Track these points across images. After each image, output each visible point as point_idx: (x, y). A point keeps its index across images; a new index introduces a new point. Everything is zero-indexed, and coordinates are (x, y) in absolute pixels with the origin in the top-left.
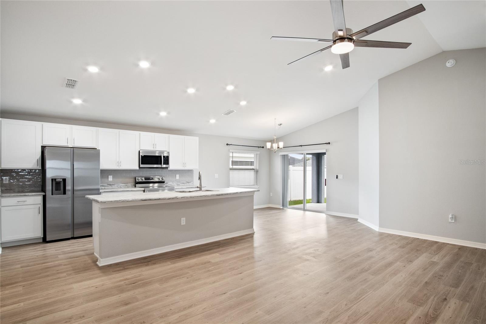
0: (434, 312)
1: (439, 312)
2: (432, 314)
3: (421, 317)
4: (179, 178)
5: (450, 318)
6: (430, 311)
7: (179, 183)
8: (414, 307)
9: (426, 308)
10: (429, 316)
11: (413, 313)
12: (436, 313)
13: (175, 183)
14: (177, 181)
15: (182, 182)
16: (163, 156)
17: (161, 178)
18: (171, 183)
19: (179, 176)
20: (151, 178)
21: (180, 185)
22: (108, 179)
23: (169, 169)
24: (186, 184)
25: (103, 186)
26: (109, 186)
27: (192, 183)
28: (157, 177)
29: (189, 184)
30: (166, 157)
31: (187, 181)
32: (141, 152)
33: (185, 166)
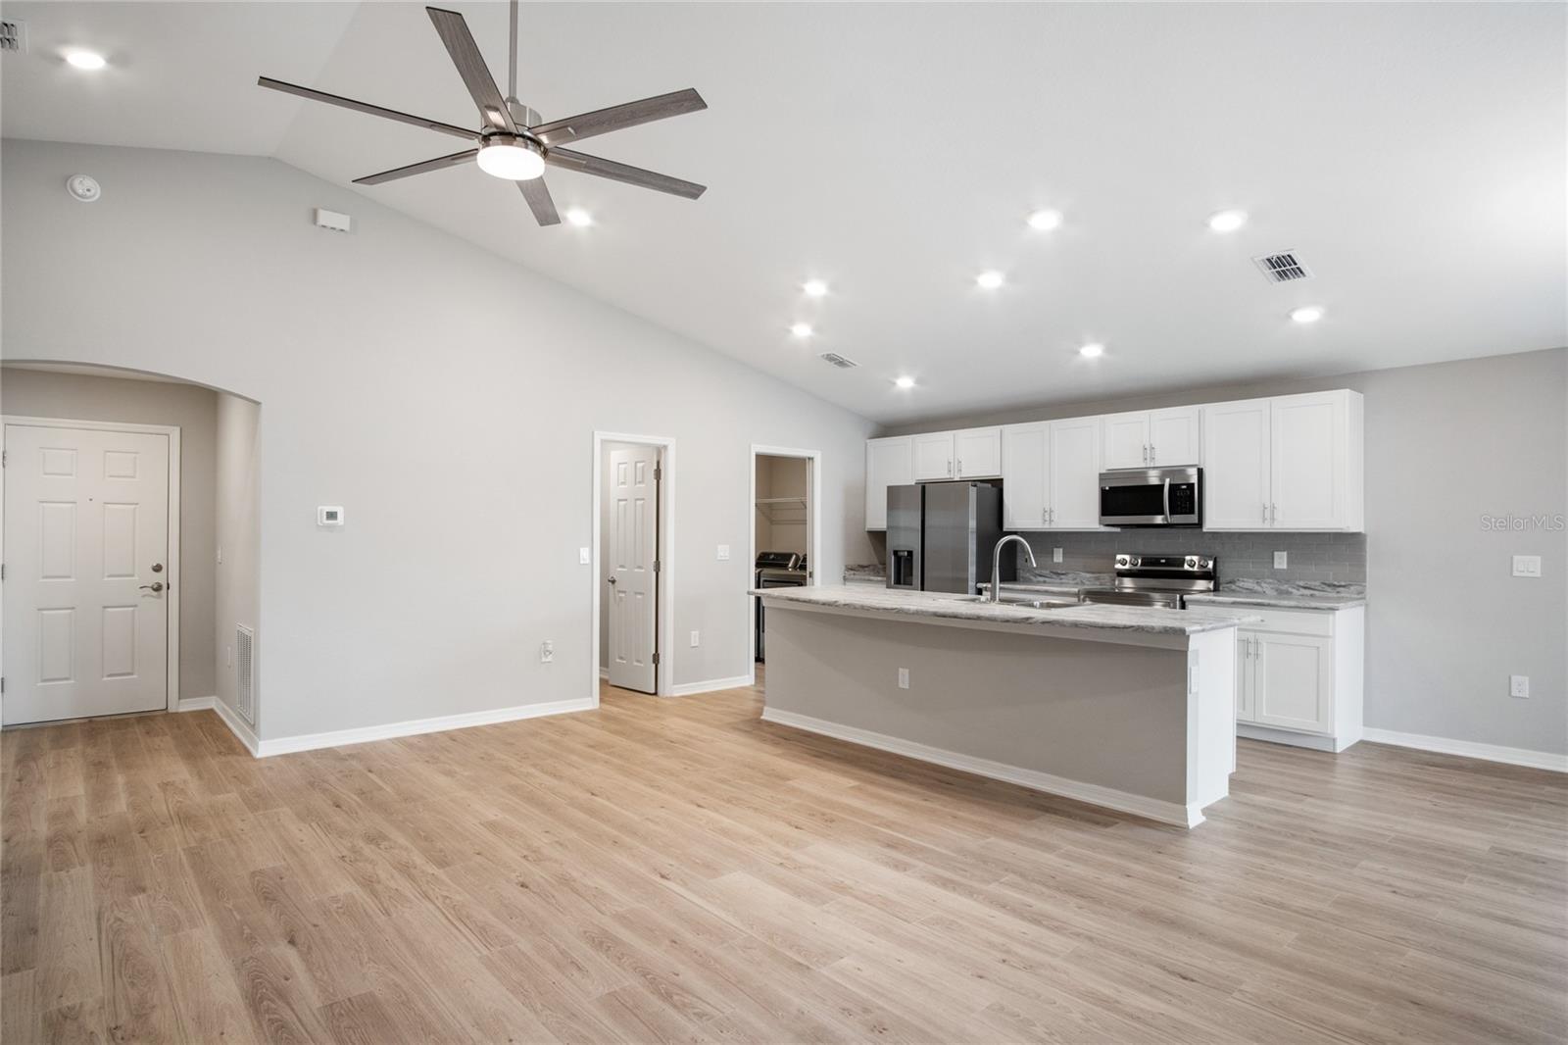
0: (276, 1016)
1: (265, 1026)
2: (273, 1006)
3: (288, 983)
4: (1288, 563)
5: (222, 1034)
6: (290, 1012)
7: (1282, 587)
8: (334, 990)
9: (308, 1012)
10: (272, 996)
11: (314, 976)
12: (267, 1016)
13: (1270, 583)
14: (1277, 576)
15: (1302, 583)
16: (1171, 485)
17: (1199, 562)
18: (1249, 584)
19: (1288, 558)
20: (1163, 561)
21: (1291, 593)
22: (1053, 557)
23: (1204, 530)
24: (1322, 593)
25: (1041, 576)
26: (1054, 576)
27: (1352, 588)
28: (1188, 558)
29: (1338, 592)
30: (1184, 487)
31: (1331, 581)
32: (1102, 477)
33: (1273, 519)
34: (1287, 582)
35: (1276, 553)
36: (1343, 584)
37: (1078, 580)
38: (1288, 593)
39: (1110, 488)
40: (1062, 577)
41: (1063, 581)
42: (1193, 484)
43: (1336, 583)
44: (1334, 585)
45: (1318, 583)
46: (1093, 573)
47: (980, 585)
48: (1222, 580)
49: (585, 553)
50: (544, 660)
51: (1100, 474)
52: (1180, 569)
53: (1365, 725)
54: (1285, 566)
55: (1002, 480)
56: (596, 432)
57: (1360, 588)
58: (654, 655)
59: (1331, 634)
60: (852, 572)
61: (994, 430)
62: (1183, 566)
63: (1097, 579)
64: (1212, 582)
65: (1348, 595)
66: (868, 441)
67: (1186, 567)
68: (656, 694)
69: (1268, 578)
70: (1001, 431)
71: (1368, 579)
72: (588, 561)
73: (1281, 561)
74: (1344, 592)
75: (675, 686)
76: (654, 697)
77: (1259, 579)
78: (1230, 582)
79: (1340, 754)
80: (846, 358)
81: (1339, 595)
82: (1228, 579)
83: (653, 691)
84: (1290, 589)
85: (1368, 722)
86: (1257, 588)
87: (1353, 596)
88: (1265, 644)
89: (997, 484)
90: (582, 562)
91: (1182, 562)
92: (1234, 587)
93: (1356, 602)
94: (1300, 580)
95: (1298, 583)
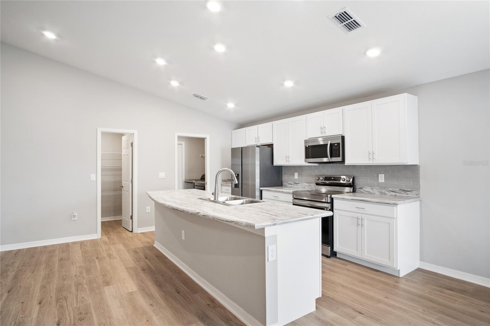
4: (385, 180)
7: (383, 191)
13: (377, 189)
14: (381, 186)
15: (391, 189)
16: (331, 144)
17: (346, 179)
18: (368, 189)
19: (385, 176)
20: (333, 178)
21: (386, 194)
22: (294, 176)
23: (345, 164)
24: (400, 194)
25: (290, 184)
26: (295, 184)
27: (413, 192)
28: (342, 177)
29: (407, 194)
30: (336, 145)
31: (404, 188)
32: (306, 142)
33: (373, 159)
34: (385, 188)
35: (379, 175)
36: (409, 190)
37: (303, 186)
38: (385, 194)
39: (308, 146)
40: (298, 184)
41: (298, 186)
42: (340, 143)
43: (406, 190)
44: (405, 191)
45: (398, 190)
46: (308, 183)
47: (261, 188)
48: (357, 187)
49: (93, 177)
50: (73, 219)
51: (305, 140)
52: (339, 182)
53: (420, 260)
54: (383, 181)
55: (273, 144)
56: (98, 128)
57: (417, 192)
58: (131, 216)
59: (395, 217)
60: (225, 182)
61: (269, 124)
62: (340, 181)
63: (310, 186)
64: (352, 188)
65: (412, 196)
66: (232, 131)
67: (341, 182)
68: (132, 231)
69: (377, 187)
70: (272, 124)
71: (421, 188)
72: (95, 179)
73: (382, 178)
74: (410, 195)
75: (138, 229)
76: (130, 233)
77: (372, 187)
78: (360, 188)
79: (402, 277)
80: (202, 96)
81: (407, 195)
82: (360, 187)
83: (131, 230)
84: (386, 192)
85: (422, 259)
86: (371, 191)
87: (414, 196)
88: (366, 220)
89: (271, 146)
90: (92, 180)
91: (339, 179)
92: (362, 190)
93: (415, 199)
94: (390, 188)
95: (389, 189)
